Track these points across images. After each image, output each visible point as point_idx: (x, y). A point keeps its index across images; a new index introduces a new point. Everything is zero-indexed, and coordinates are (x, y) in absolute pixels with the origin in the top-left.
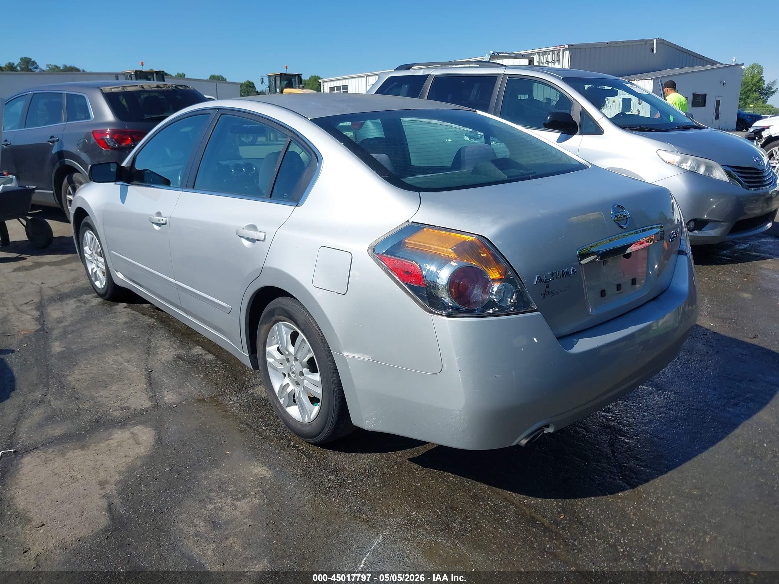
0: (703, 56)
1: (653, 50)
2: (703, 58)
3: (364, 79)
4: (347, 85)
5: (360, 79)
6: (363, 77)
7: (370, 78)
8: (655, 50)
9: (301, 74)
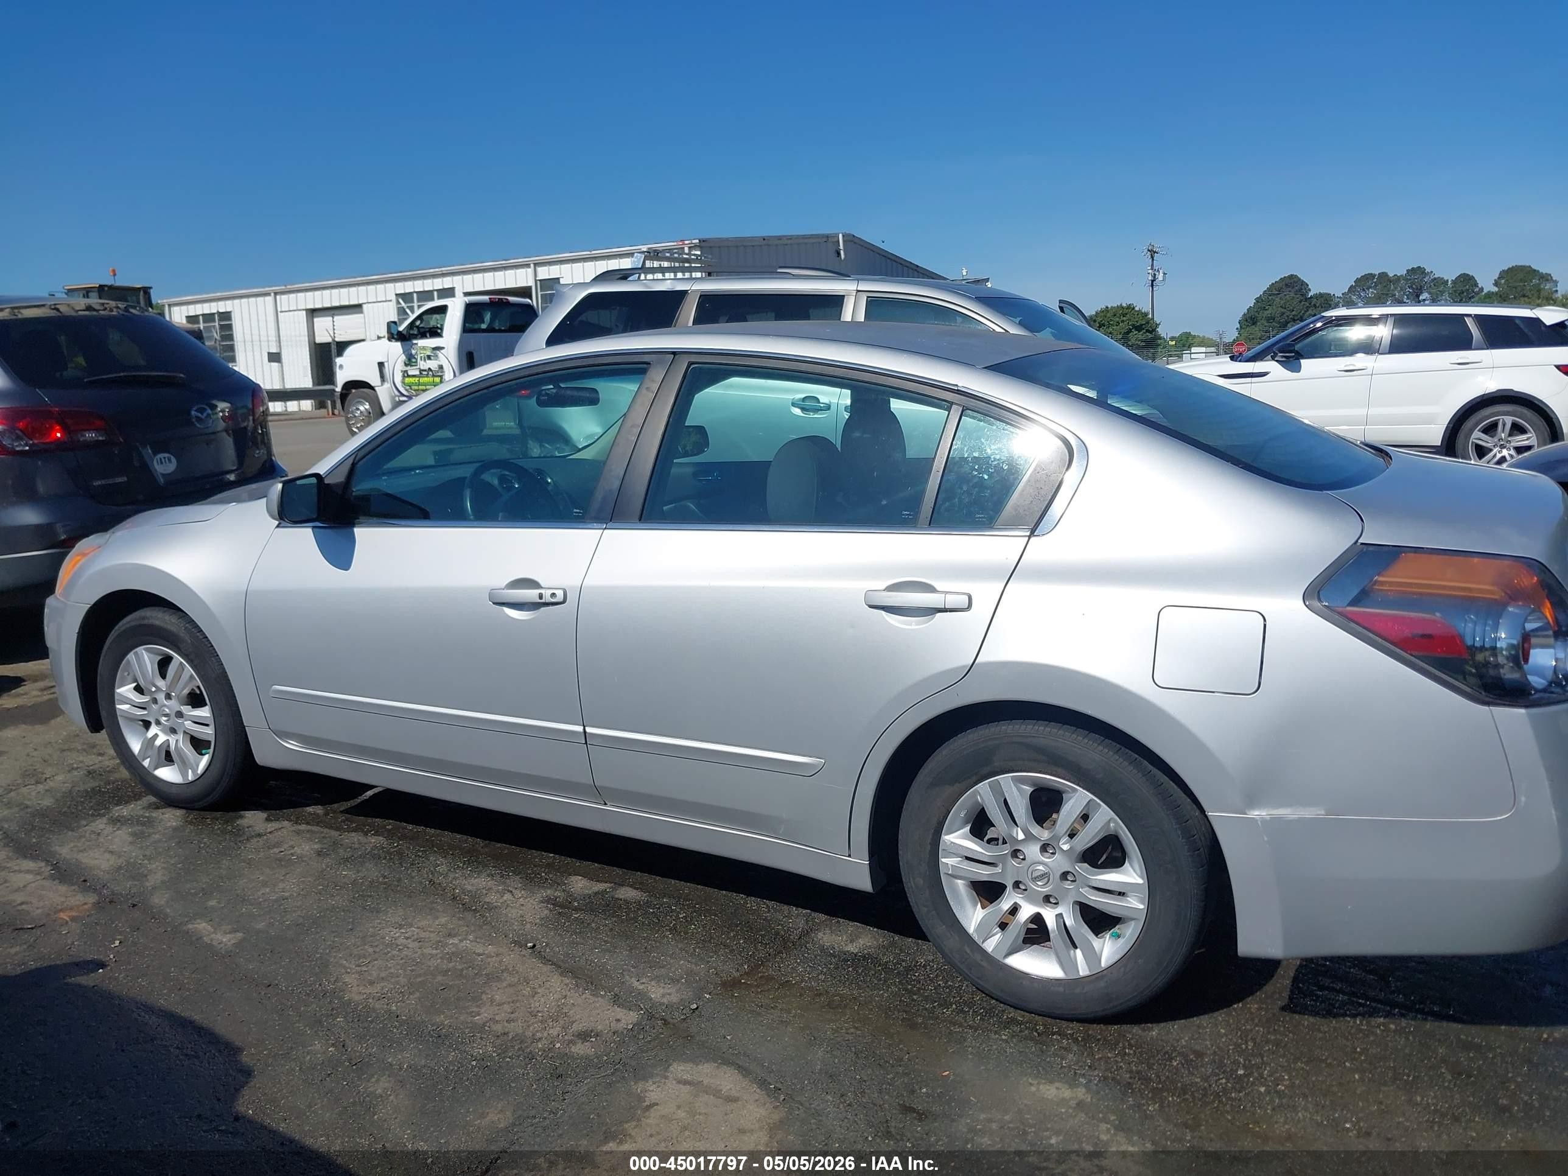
0: (918, 266)
1: (839, 254)
2: (918, 269)
3: (269, 299)
4: (230, 312)
5: (260, 299)
6: (267, 294)
7: (284, 297)
8: (842, 253)
9: (150, 288)
